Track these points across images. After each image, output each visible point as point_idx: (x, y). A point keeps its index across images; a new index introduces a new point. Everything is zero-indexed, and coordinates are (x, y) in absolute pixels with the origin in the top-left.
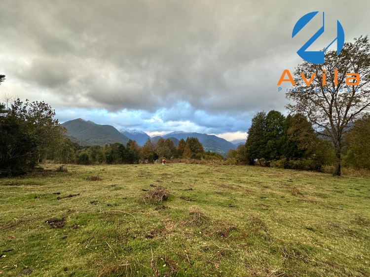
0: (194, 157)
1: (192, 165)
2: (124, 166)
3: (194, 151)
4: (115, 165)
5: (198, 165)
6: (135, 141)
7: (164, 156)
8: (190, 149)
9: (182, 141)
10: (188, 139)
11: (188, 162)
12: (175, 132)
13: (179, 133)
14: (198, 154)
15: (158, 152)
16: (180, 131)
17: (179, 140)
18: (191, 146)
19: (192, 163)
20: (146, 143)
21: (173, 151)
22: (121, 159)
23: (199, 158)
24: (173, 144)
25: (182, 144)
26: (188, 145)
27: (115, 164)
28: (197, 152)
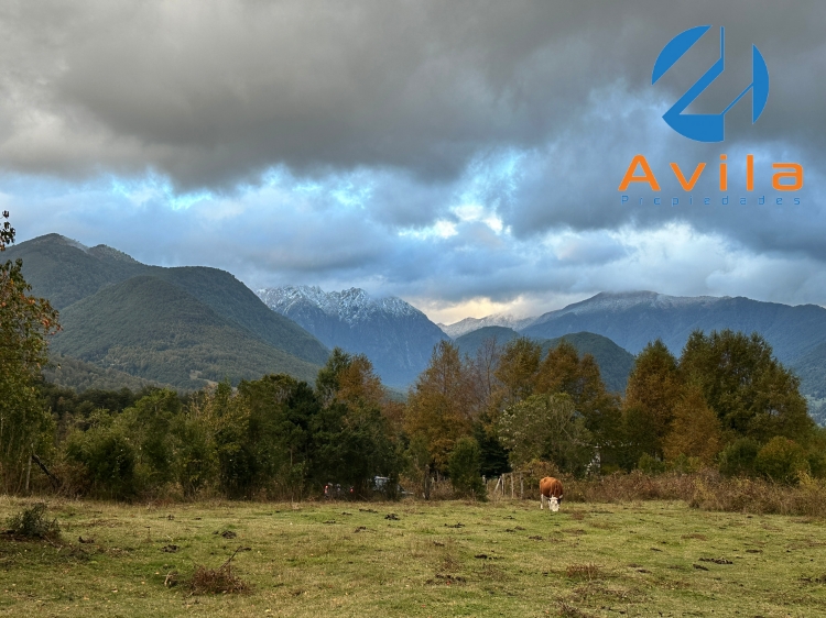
0: (744, 463)
1: (741, 517)
2: (325, 509)
3: (738, 425)
4: (270, 507)
5: (778, 521)
6: (364, 364)
7: (546, 457)
8: (711, 413)
9: (657, 359)
10: (696, 343)
11: (710, 495)
12: (601, 297)
13: (626, 303)
14: (773, 447)
15: (508, 430)
16: (633, 295)
17: (635, 347)
18: (716, 391)
19: (736, 506)
20: (432, 373)
21: (601, 421)
22: (300, 467)
23: (781, 472)
24: (594, 377)
25: (654, 379)
26: (696, 385)
27: (272, 499)
28: (763, 434)
